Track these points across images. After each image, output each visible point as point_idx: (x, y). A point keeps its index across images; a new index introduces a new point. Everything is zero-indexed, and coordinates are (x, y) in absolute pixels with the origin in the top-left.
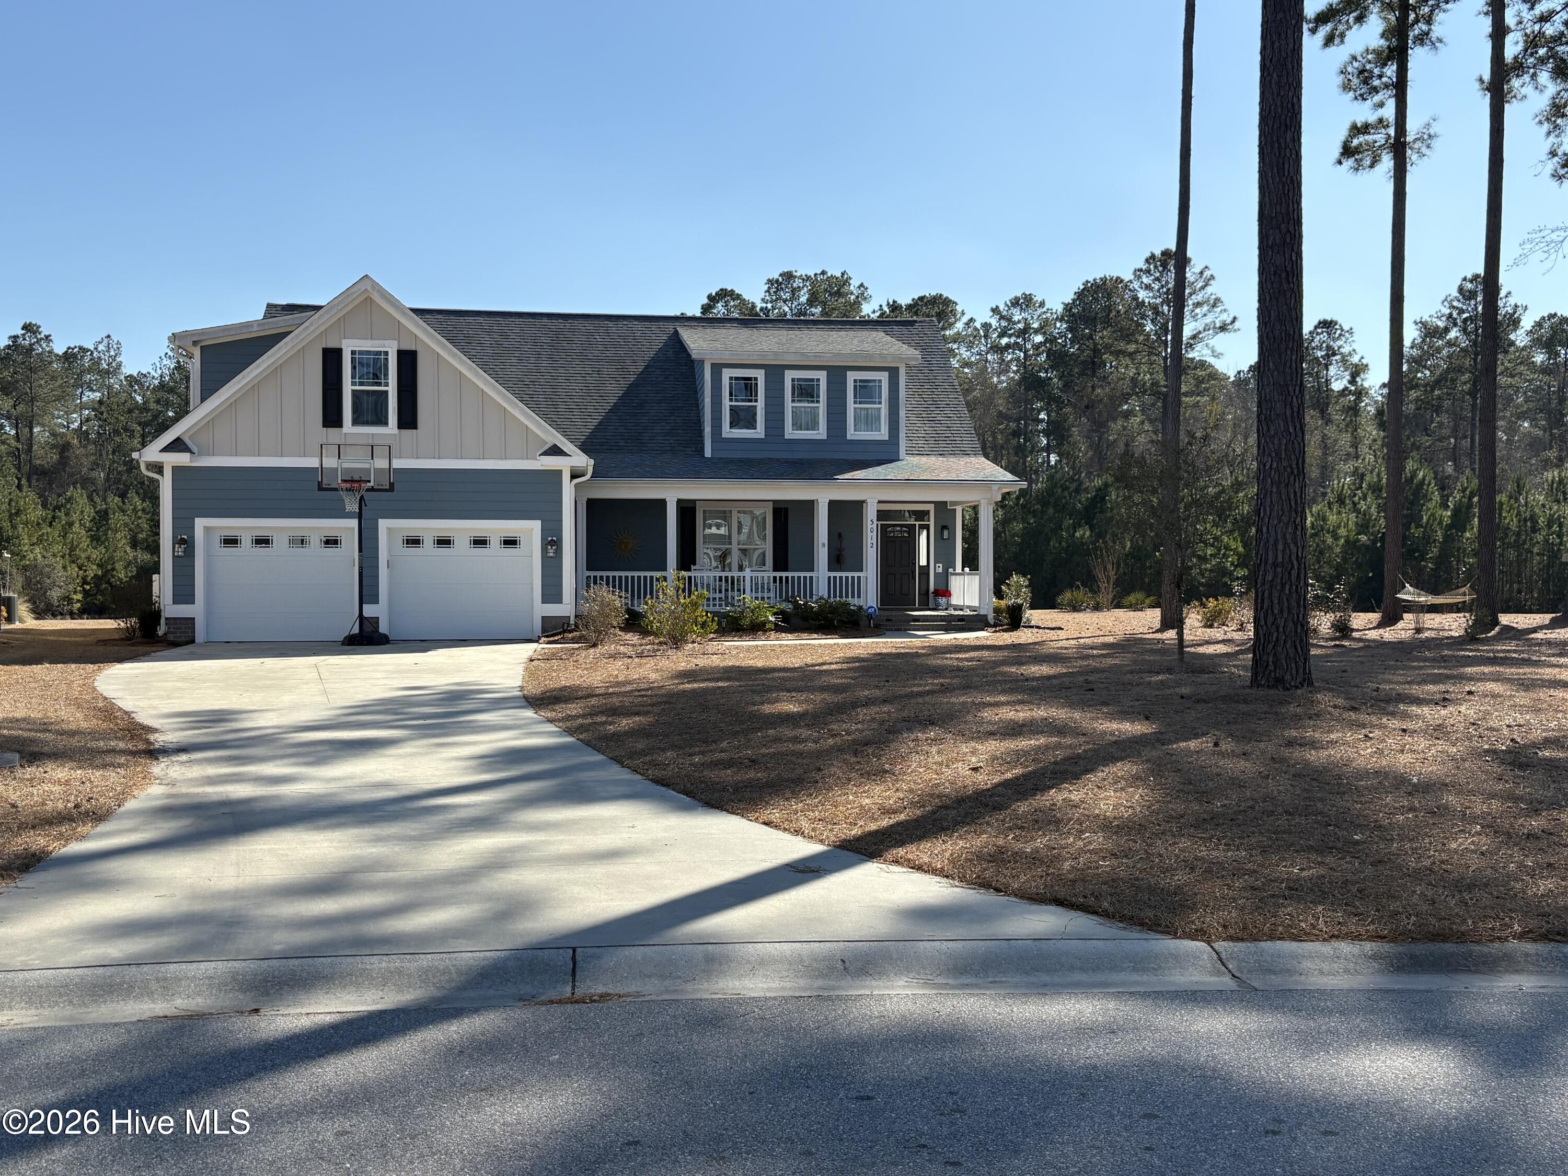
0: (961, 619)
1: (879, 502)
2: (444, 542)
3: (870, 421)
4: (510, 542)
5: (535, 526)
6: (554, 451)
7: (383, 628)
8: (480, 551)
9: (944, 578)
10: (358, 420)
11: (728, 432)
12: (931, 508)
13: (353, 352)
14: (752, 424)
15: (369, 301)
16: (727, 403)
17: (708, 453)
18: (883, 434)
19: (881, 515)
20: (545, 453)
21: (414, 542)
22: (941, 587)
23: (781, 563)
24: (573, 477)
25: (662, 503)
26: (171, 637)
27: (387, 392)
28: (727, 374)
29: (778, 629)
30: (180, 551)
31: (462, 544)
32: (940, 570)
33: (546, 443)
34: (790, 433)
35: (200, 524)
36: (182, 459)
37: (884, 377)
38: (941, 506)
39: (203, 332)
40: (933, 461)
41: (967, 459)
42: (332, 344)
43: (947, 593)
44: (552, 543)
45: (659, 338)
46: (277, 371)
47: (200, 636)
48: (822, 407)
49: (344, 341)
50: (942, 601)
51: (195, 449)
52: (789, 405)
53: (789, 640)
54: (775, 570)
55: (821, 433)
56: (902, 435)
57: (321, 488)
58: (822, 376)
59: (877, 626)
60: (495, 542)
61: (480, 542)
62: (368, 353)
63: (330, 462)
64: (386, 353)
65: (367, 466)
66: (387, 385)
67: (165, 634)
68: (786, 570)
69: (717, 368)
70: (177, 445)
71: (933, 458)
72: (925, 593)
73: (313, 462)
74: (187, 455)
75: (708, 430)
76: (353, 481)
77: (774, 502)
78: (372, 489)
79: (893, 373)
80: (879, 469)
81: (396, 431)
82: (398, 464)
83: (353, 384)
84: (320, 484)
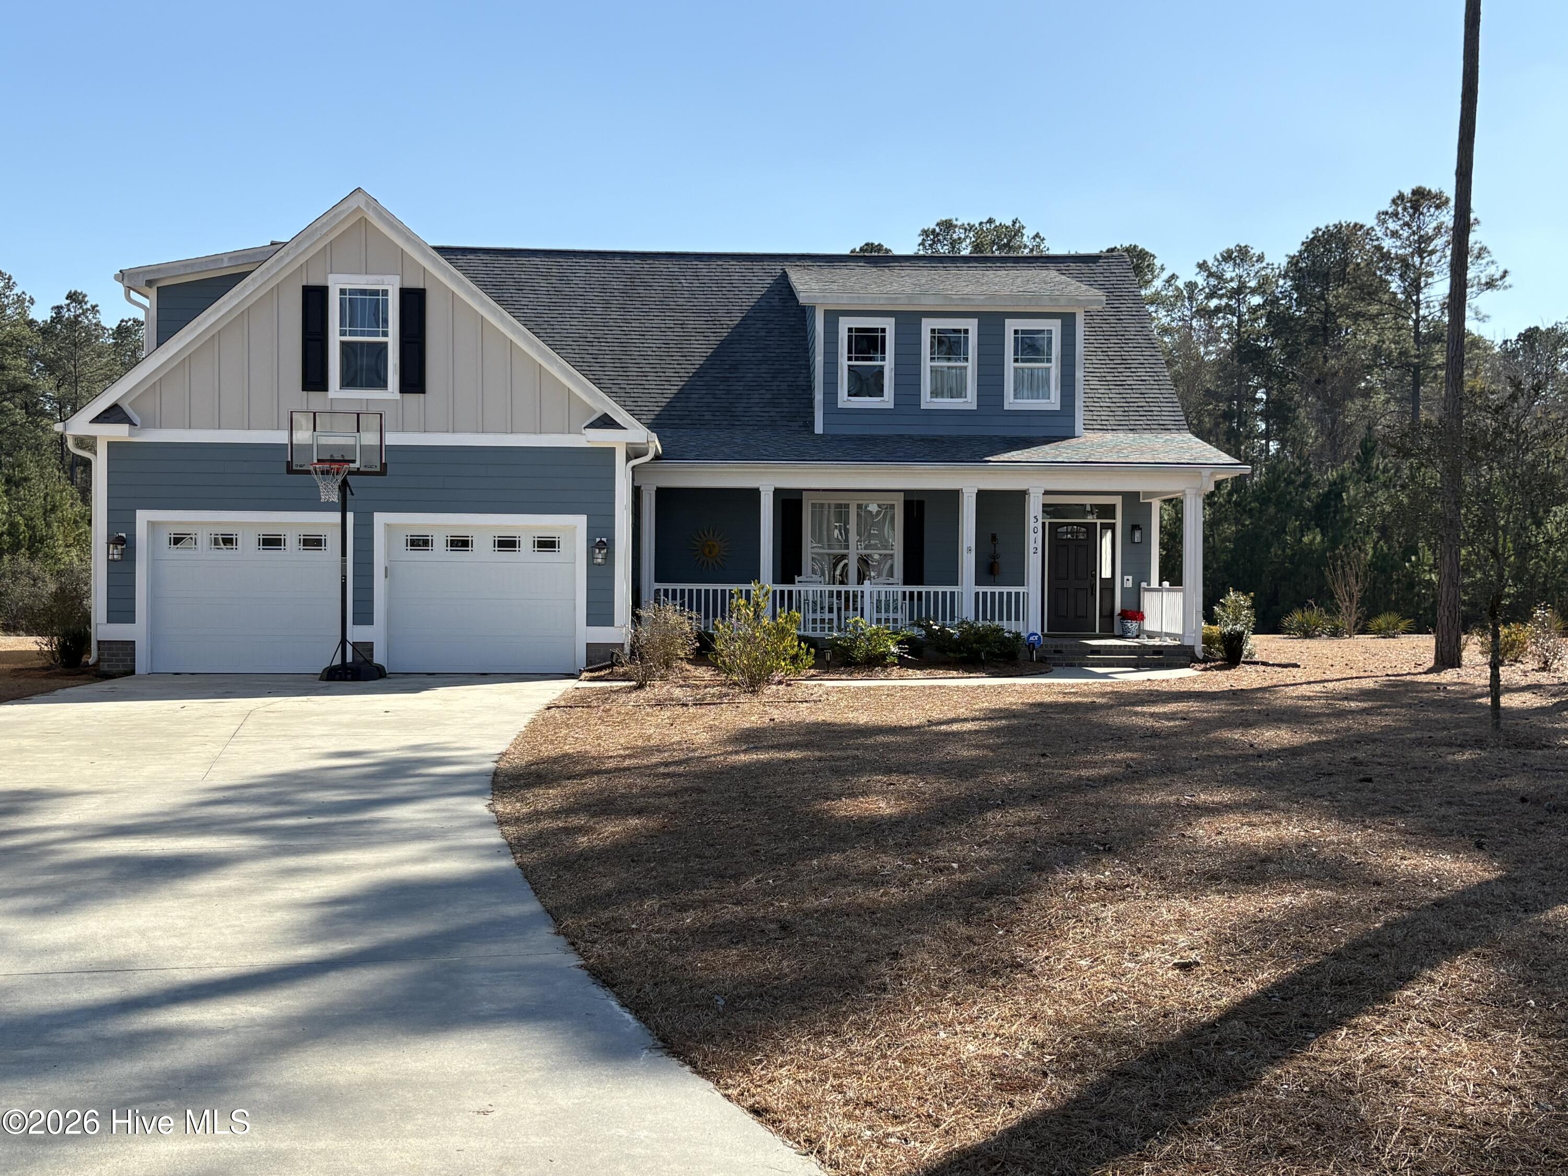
0: (1158, 650)
1: (1047, 493)
2: (460, 543)
3: (1036, 385)
4: (547, 544)
5: (579, 522)
6: (605, 422)
7: (379, 658)
8: (507, 556)
9: (1135, 595)
10: (348, 382)
11: (845, 400)
12: (1118, 501)
13: (343, 292)
14: (878, 391)
15: (364, 222)
16: (844, 363)
17: (819, 429)
18: (1053, 402)
19: (1049, 509)
20: (592, 425)
21: (420, 543)
22: (1132, 607)
23: (913, 574)
24: (628, 459)
25: (754, 494)
26: (104, 667)
27: (386, 344)
28: (845, 324)
29: (903, 663)
30: (116, 554)
31: (483, 546)
32: (1129, 584)
33: (595, 412)
34: (927, 401)
35: (143, 517)
36: (119, 432)
37: (1055, 326)
38: (1131, 498)
39: (159, 268)
40: (1123, 438)
41: (1167, 436)
42: (315, 281)
43: (1137, 615)
44: (601, 545)
45: (762, 281)
46: (244, 316)
47: (142, 664)
48: (971, 366)
49: (331, 277)
50: (1132, 625)
51: (137, 420)
52: (927, 364)
53: (917, 680)
54: (906, 582)
55: (969, 401)
56: (1079, 403)
57: (290, 470)
58: (972, 325)
59: (1042, 660)
60: (526, 544)
61: (507, 544)
62: (363, 292)
63: (303, 436)
64: (385, 292)
65: (351, 441)
66: (385, 334)
67: (99, 660)
68: (920, 582)
69: (832, 317)
70: (113, 414)
71: (1121, 435)
72: (1108, 615)
73: (280, 437)
74: (125, 427)
75: (819, 397)
76: (333, 461)
77: (906, 492)
78: (358, 472)
79: (1068, 320)
80: (1046, 448)
81: (397, 396)
82: (392, 439)
83: (343, 333)
84: (289, 464)
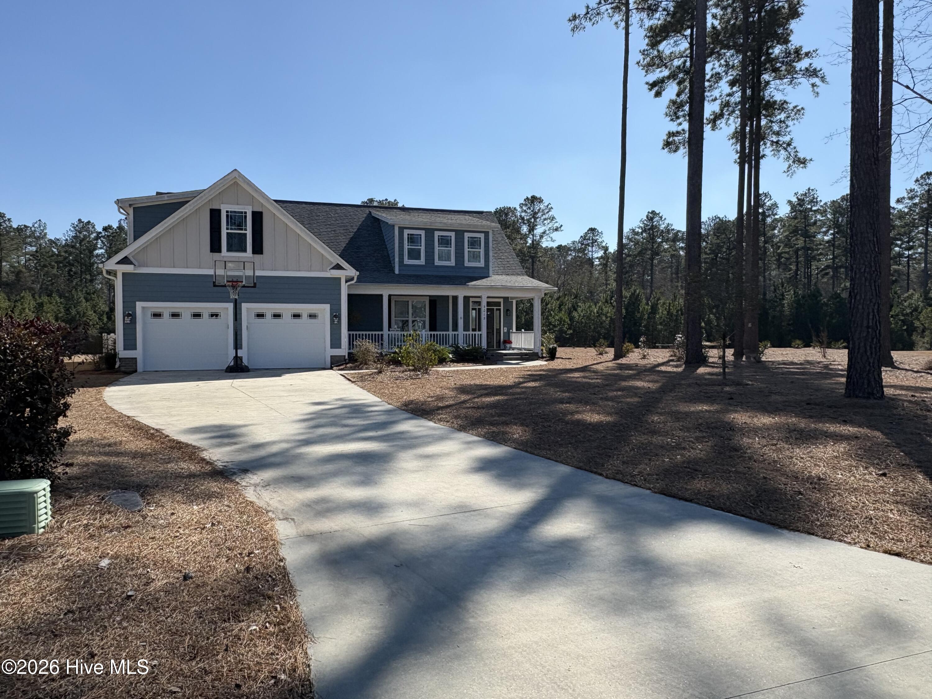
0: (526, 354)
1: (488, 297)
2: (277, 316)
3: (475, 257)
4: (312, 316)
5: (327, 307)
6: (338, 267)
7: (245, 362)
8: (297, 320)
9: (508, 334)
10: (230, 249)
11: (407, 261)
12: (501, 300)
13: (227, 212)
14: (419, 258)
15: (236, 184)
16: (406, 247)
17: (397, 272)
18: (482, 264)
19: (489, 304)
20: (333, 268)
21: (260, 316)
22: (507, 339)
23: (433, 328)
24: (346, 282)
25: (381, 296)
26: (123, 369)
27: (246, 234)
28: (406, 232)
29: (452, 361)
30: (128, 320)
32: (506, 331)
33: (332, 263)
34: (437, 262)
35: (139, 305)
36: (129, 268)
37: (482, 236)
38: (506, 299)
39: (135, 199)
40: (504, 277)
41: (522, 277)
42: (215, 207)
43: (510, 342)
44: (335, 316)
45: (362, 216)
46: (184, 220)
47: (140, 368)
48: (453, 249)
49: (222, 205)
50: (508, 345)
51: (136, 263)
52: (437, 248)
54: (430, 330)
55: (452, 263)
56: (491, 264)
57: (215, 286)
58: (453, 234)
59: (488, 359)
60: (305, 316)
61: (297, 316)
62: (235, 212)
63: (220, 272)
64: (246, 213)
65: (240, 274)
66: (246, 230)
67: (119, 367)
68: (435, 330)
69: (401, 229)
70: (125, 261)
72: (499, 342)
74: (132, 266)
75: (397, 260)
76: (232, 281)
77: (430, 296)
78: (244, 286)
79: (486, 234)
80: (484, 280)
81: (251, 255)
82: (258, 273)
83: (227, 229)
84: (214, 282)
